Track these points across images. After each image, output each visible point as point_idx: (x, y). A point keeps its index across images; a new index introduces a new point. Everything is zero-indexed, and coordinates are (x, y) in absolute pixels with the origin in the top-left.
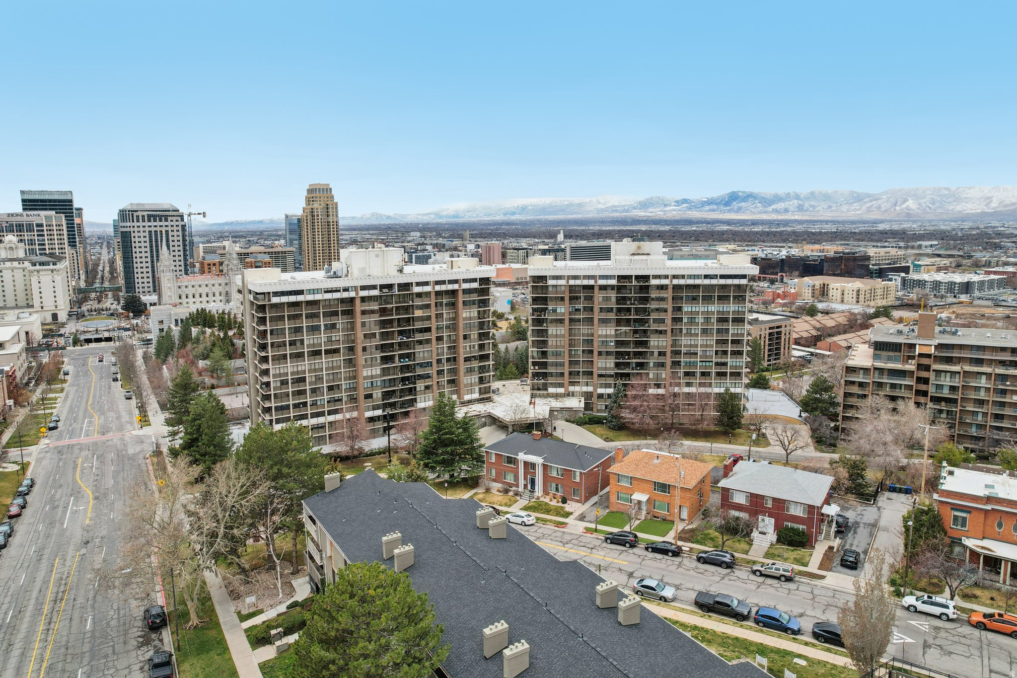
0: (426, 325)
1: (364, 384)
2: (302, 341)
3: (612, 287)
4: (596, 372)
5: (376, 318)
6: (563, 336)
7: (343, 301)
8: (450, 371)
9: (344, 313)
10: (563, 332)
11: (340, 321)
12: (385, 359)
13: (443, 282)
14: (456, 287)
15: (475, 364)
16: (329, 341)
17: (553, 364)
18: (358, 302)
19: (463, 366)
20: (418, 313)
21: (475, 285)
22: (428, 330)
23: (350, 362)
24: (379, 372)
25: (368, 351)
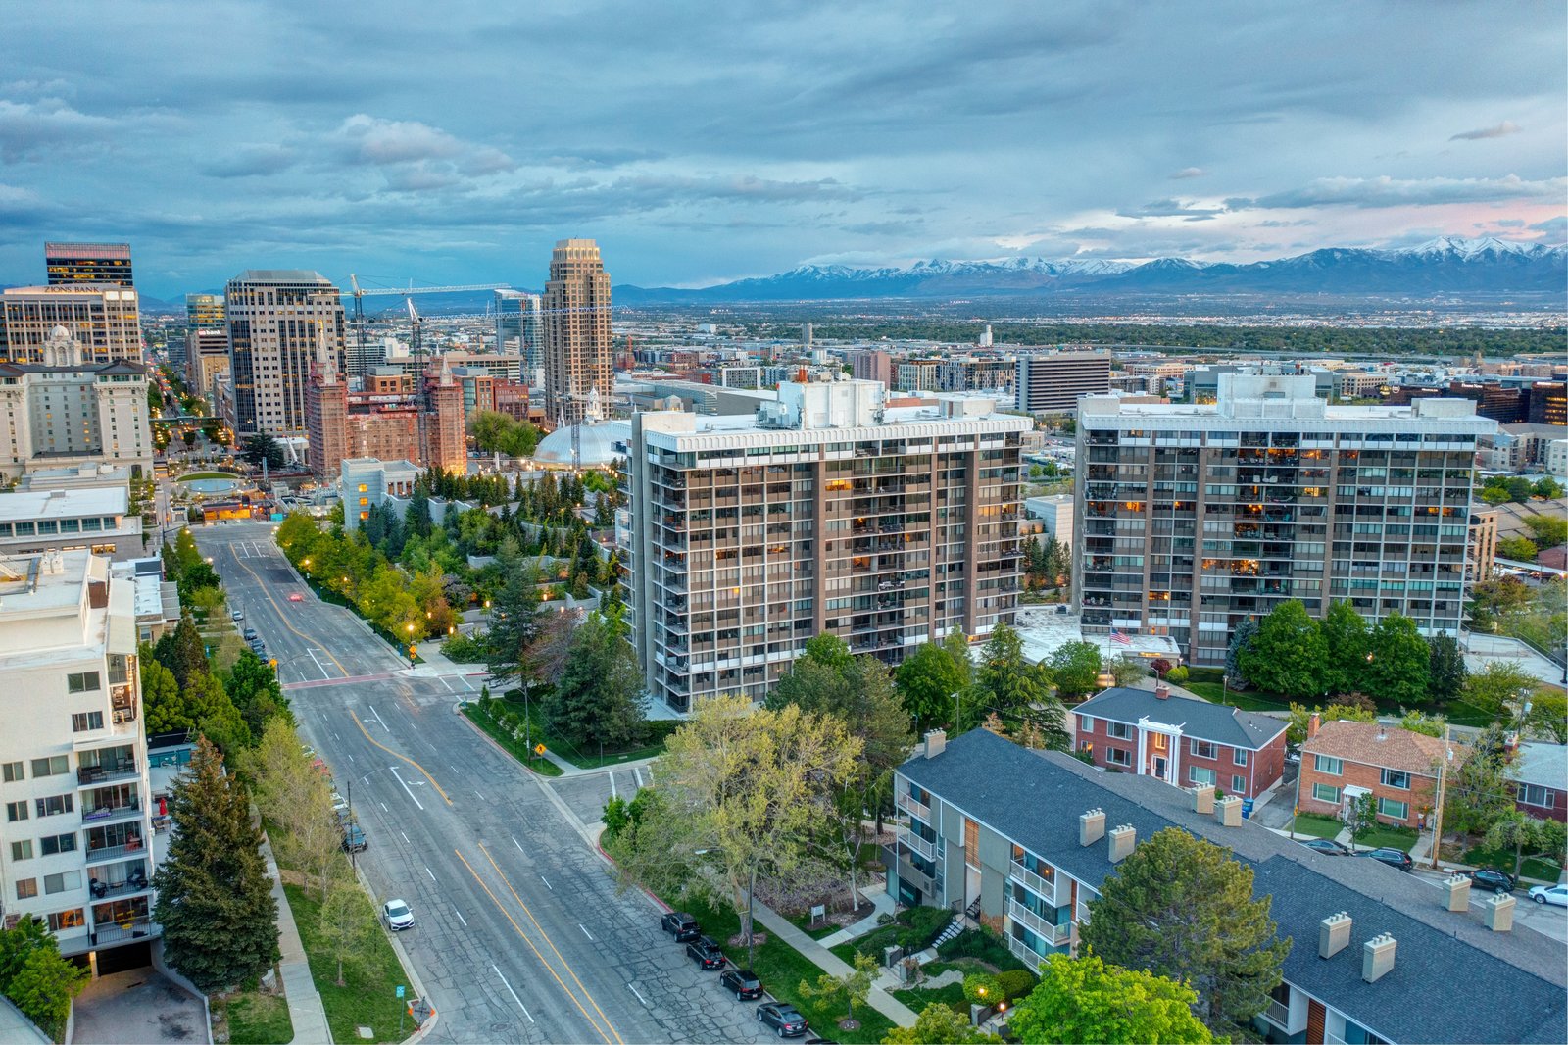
0: (923, 509)
1: (826, 603)
3: (1232, 453)
4: (1197, 595)
5: (848, 496)
6: (1143, 533)
8: (954, 586)
10: (1142, 527)
11: (792, 501)
12: (858, 565)
13: (951, 440)
14: (970, 446)
15: (994, 576)
17: (1121, 579)
18: (823, 470)
19: (977, 578)
20: (911, 490)
21: (999, 445)
22: (926, 517)
23: (806, 568)
24: (848, 585)
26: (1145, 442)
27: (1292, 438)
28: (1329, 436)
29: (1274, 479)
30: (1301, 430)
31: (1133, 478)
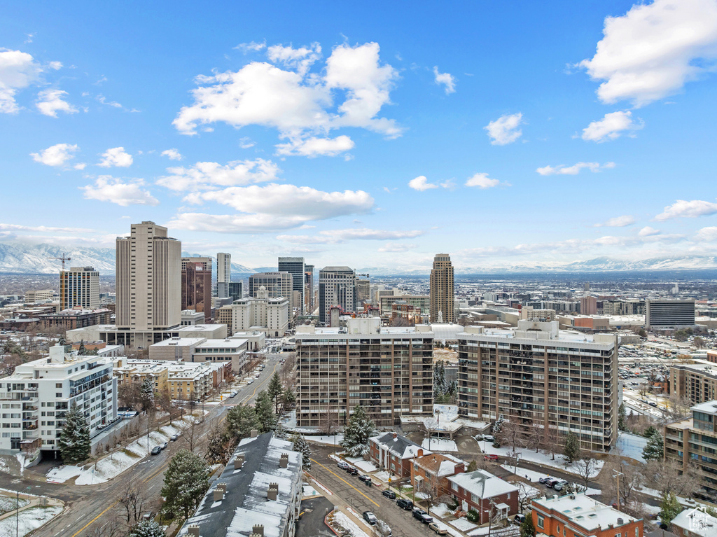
1: (350, 394)
2: (318, 367)
3: (507, 351)
4: (497, 407)
5: (358, 358)
6: (477, 380)
7: (341, 346)
8: (404, 393)
9: (341, 353)
10: (477, 377)
11: (339, 358)
12: (362, 382)
13: (399, 340)
14: (408, 343)
15: (421, 391)
16: (332, 368)
17: (471, 398)
18: (348, 348)
20: (384, 357)
21: (421, 343)
23: (344, 381)
24: (358, 389)
25: (352, 376)
26: (476, 345)
27: (529, 347)
28: (542, 347)
29: (525, 363)
30: (532, 344)
31: (473, 358)
